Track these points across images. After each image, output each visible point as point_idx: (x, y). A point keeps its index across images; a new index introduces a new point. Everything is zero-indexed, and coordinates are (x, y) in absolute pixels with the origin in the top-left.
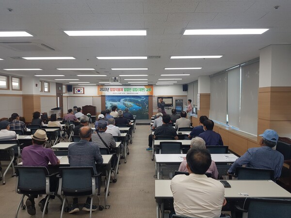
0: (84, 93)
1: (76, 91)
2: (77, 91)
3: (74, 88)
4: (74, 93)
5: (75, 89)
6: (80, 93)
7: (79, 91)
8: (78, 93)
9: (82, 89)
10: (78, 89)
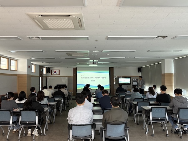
0: (59, 74)
1: (53, 72)
3: (51, 70)
5: (53, 71)
6: (56, 74)
7: (55, 72)
9: (58, 71)
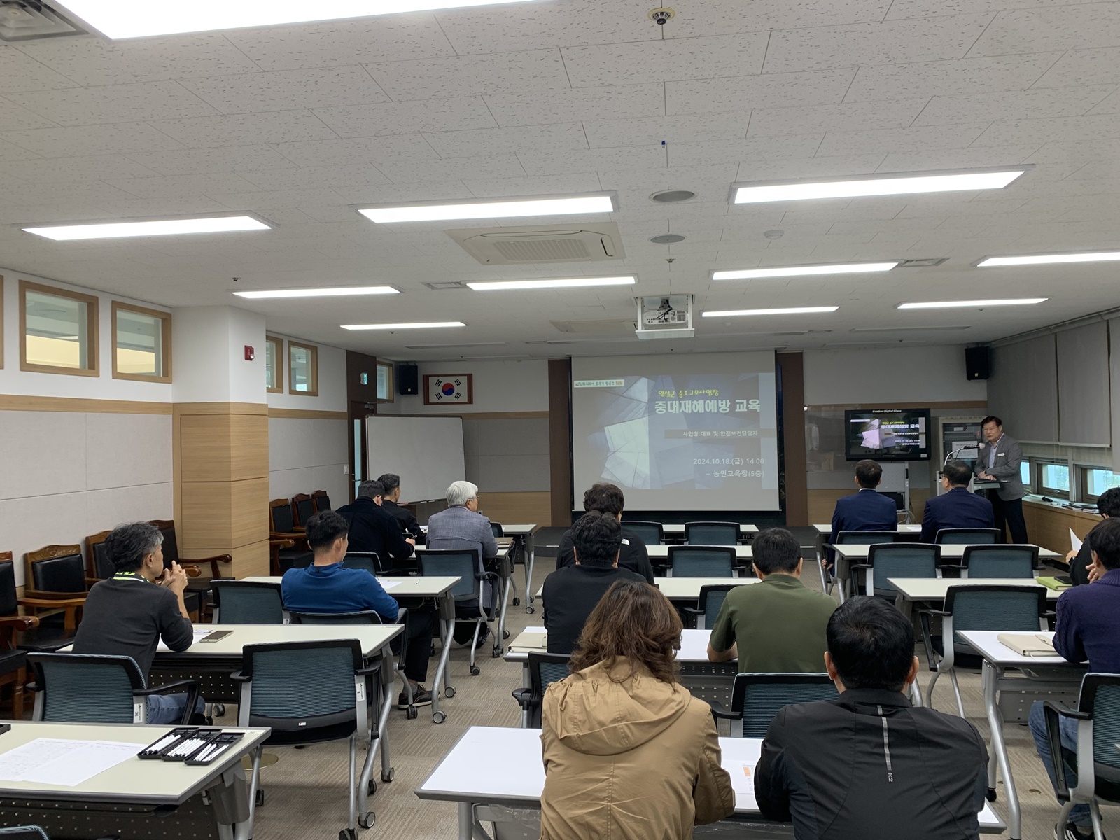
0: (470, 401)
1: (435, 390)
2: (439, 390)
3: (426, 378)
4: (427, 402)
5: (433, 381)
6: (451, 398)
8: (445, 398)
9: (464, 380)
10: (445, 381)
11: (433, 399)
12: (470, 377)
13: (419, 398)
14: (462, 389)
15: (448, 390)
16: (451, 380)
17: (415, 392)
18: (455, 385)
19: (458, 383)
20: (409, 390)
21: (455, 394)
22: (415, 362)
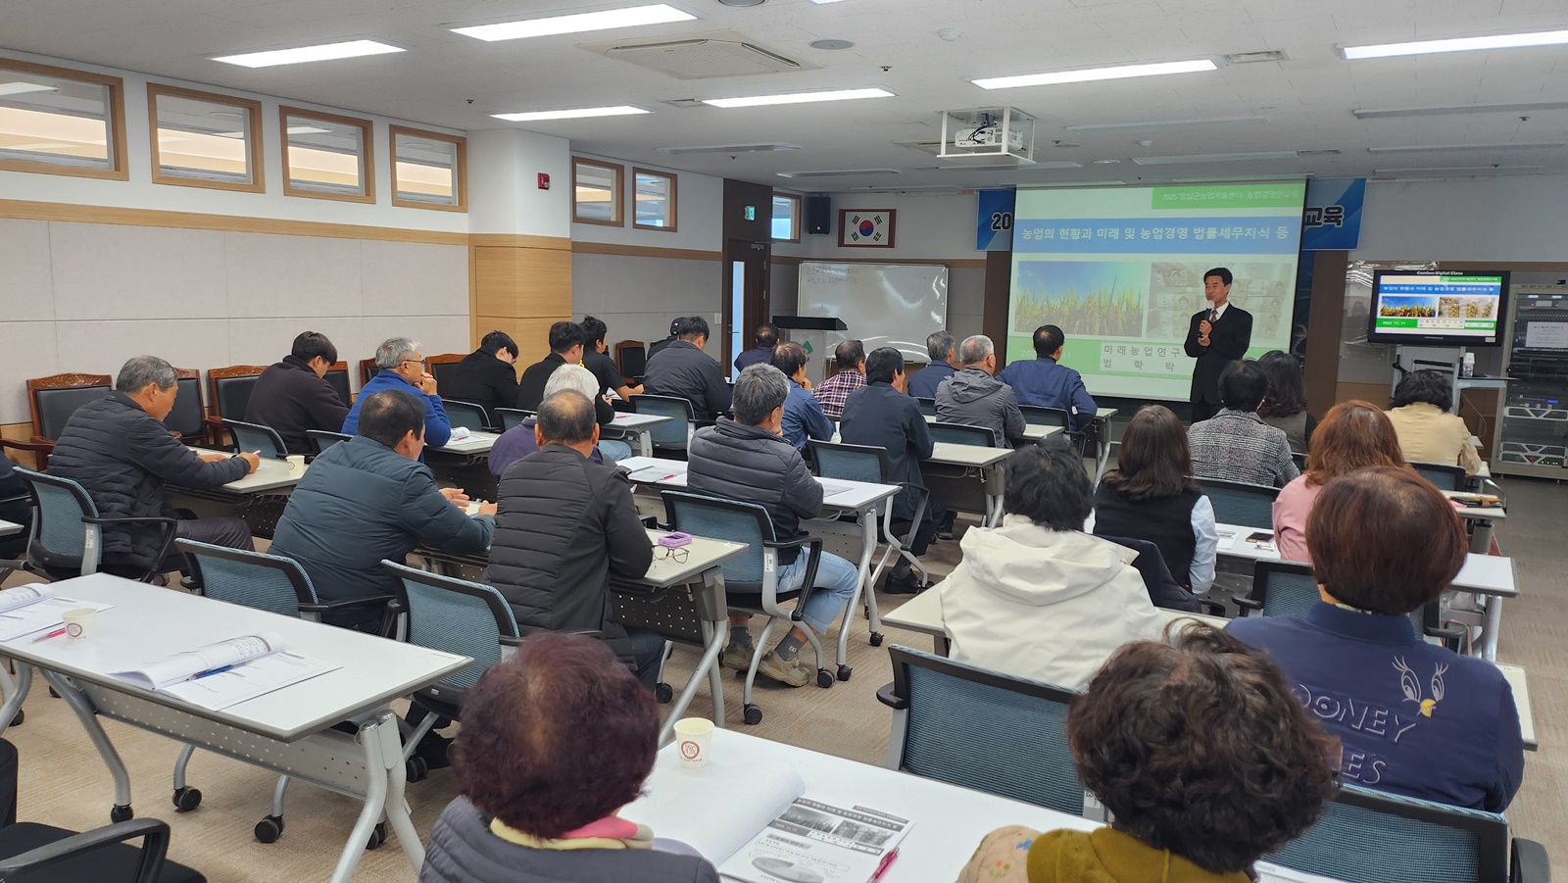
1: (852, 228)
2: (856, 228)
3: (843, 213)
4: (841, 244)
8: (863, 240)
9: (885, 217)
10: (863, 217)
11: (848, 240)
12: (893, 213)
13: (833, 238)
14: (882, 229)
15: (867, 229)
16: (870, 217)
17: (826, 231)
18: (874, 223)
19: (879, 221)
20: (819, 228)
21: (874, 234)
22: (828, 193)
